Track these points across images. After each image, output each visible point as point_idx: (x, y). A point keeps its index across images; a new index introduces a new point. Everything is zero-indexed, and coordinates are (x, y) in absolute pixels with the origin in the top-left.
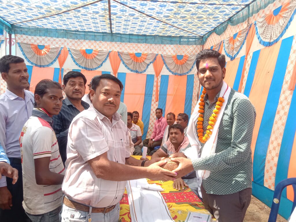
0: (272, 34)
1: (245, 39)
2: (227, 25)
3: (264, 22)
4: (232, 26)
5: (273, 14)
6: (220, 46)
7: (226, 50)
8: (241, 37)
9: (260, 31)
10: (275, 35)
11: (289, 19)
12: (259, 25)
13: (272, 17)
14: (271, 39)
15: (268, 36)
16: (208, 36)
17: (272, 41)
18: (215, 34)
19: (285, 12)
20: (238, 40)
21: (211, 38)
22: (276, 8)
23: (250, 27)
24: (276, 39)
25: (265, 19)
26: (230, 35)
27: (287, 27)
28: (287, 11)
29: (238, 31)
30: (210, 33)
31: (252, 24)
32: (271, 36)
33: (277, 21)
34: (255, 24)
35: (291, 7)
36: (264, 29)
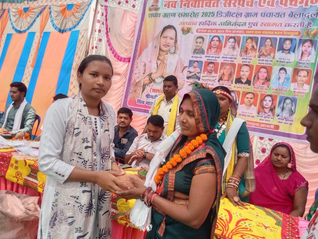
0: (22, 25)
3: (16, 13)
5: (23, 10)
9: (13, 19)
10: (24, 27)
11: (33, 20)
13: (23, 13)
15: (19, 25)
17: (21, 30)
19: (31, 13)
22: (26, 7)
23: (4, 12)
24: (24, 29)
25: (17, 11)
27: (32, 24)
28: (33, 14)
31: (5, 10)
32: (21, 27)
33: (26, 17)
34: (9, 11)
35: (35, 12)
36: (16, 18)
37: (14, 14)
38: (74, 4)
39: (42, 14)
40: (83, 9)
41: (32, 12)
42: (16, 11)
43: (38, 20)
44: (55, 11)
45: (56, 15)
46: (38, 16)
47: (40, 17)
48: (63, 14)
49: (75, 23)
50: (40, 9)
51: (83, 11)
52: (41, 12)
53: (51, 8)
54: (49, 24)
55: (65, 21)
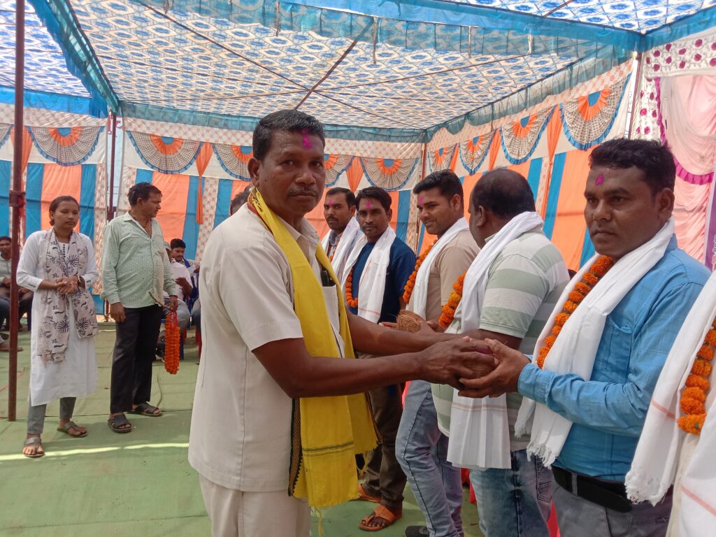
1: (489, 148)
2: (464, 121)
3: (511, 131)
4: (472, 126)
5: (520, 123)
6: (454, 150)
7: (464, 159)
8: (483, 144)
9: (507, 141)
10: (523, 151)
11: (537, 136)
12: (505, 133)
13: (520, 128)
14: (519, 155)
15: (515, 150)
16: (435, 131)
17: (520, 158)
18: (446, 131)
19: (533, 126)
20: (479, 148)
21: (439, 135)
22: (524, 117)
23: (494, 134)
24: (524, 156)
26: (468, 137)
27: (535, 145)
28: (535, 126)
29: (479, 135)
30: (439, 127)
31: (496, 129)
32: (519, 152)
33: (525, 135)
34: (501, 131)
35: (537, 122)
36: (510, 140)
37: (507, 133)
38: (599, 92)
39: (549, 123)
40: (615, 97)
41: (534, 123)
42: (511, 127)
43: (545, 135)
44: (570, 113)
45: (571, 121)
46: (543, 129)
47: (546, 129)
48: (583, 116)
49: (604, 128)
50: (546, 114)
51: (616, 100)
52: (548, 120)
53: (563, 110)
54: (563, 139)
55: (587, 127)
